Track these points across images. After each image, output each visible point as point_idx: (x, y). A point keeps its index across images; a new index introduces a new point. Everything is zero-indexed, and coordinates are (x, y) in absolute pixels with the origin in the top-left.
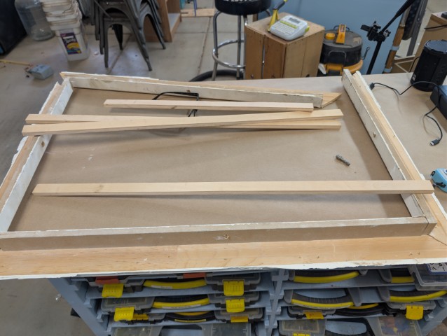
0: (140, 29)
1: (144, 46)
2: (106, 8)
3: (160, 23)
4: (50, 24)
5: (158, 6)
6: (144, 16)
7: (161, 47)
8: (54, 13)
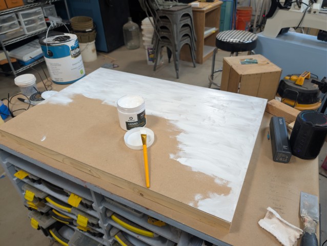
0: (176, 51)
1: (177, 62)
2: (161, 36)
3: (195, 50)
4: (144, 41)
5: (196, 40)
6: (184, 44)
7: (193, 65)
8: (147, 35)
